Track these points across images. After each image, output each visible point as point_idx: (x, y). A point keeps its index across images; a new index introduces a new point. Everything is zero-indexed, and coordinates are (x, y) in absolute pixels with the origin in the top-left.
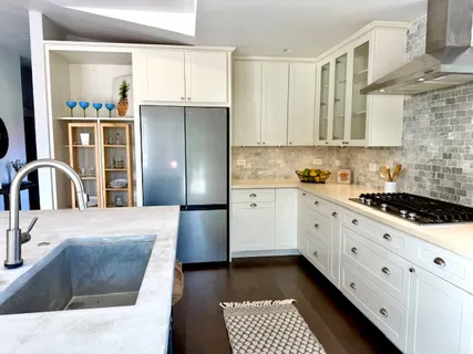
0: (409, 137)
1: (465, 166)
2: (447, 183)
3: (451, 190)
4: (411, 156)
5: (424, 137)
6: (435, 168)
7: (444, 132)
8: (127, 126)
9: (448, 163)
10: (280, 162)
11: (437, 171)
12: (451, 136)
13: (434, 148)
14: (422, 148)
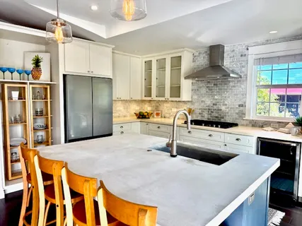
0: (195, 97)
1: (223, 108)
2: (215, 114)
3: (216, 117)
4: (196, 104)
5: (203, 97)
6: (209, 109)
7: (213, 96)
8: (48, 87)
9: (215, 107)
10: (122, 108)
11: (210, 111)
12: (216, 97)
13: (208, 102)
14: (202, 101)
